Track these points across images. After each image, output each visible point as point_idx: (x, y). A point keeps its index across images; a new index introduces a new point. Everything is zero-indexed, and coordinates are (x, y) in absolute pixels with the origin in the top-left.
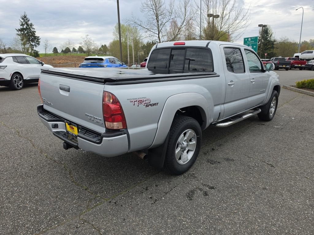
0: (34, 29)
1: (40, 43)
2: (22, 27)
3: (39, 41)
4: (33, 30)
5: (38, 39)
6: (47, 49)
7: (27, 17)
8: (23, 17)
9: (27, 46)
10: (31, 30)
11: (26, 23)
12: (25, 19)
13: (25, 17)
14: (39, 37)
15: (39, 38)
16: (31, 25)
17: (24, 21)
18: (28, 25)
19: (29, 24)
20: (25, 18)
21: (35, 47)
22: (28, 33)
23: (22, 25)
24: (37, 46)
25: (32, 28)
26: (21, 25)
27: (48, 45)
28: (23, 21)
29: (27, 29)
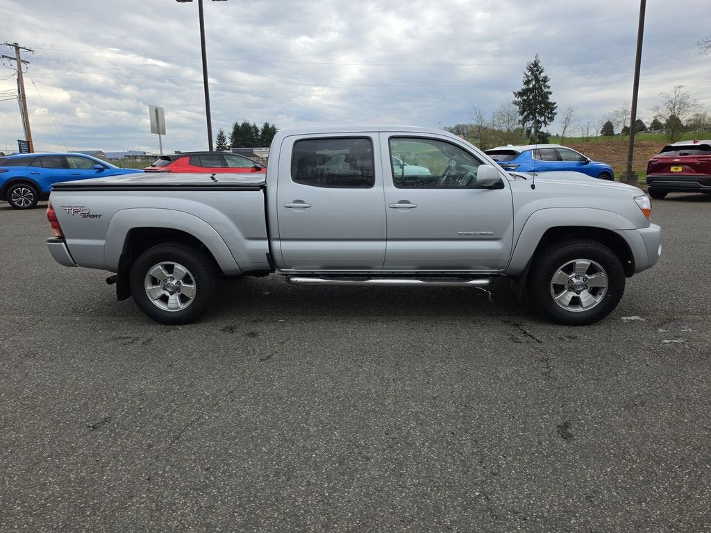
0: (549, 87)
1: (556, 117)
2: (525, 87)
3: (555, 111)
4: (545, 91)
5: (553, 109)
6: (568, 129)
7: (540, 65)
8: (532, 66)
9: (529, 124)
10: (543, 91)
11: (536, 76)
12: (535, 69)
13: (536, 65)
14: (555, 103)
15: (555, 106)
16: (545, 80)
17: (532, 74)
18: (537, 81)
19: (541, 79)
20: (535, 67)
21: (543, 125)
22: (534, 98)
23: (527, 83)
24: (549, 123)
25: (546, 86)
26: (525, 84)
27: (572, 118)
28: (529, 74)
29: (536, 89)
